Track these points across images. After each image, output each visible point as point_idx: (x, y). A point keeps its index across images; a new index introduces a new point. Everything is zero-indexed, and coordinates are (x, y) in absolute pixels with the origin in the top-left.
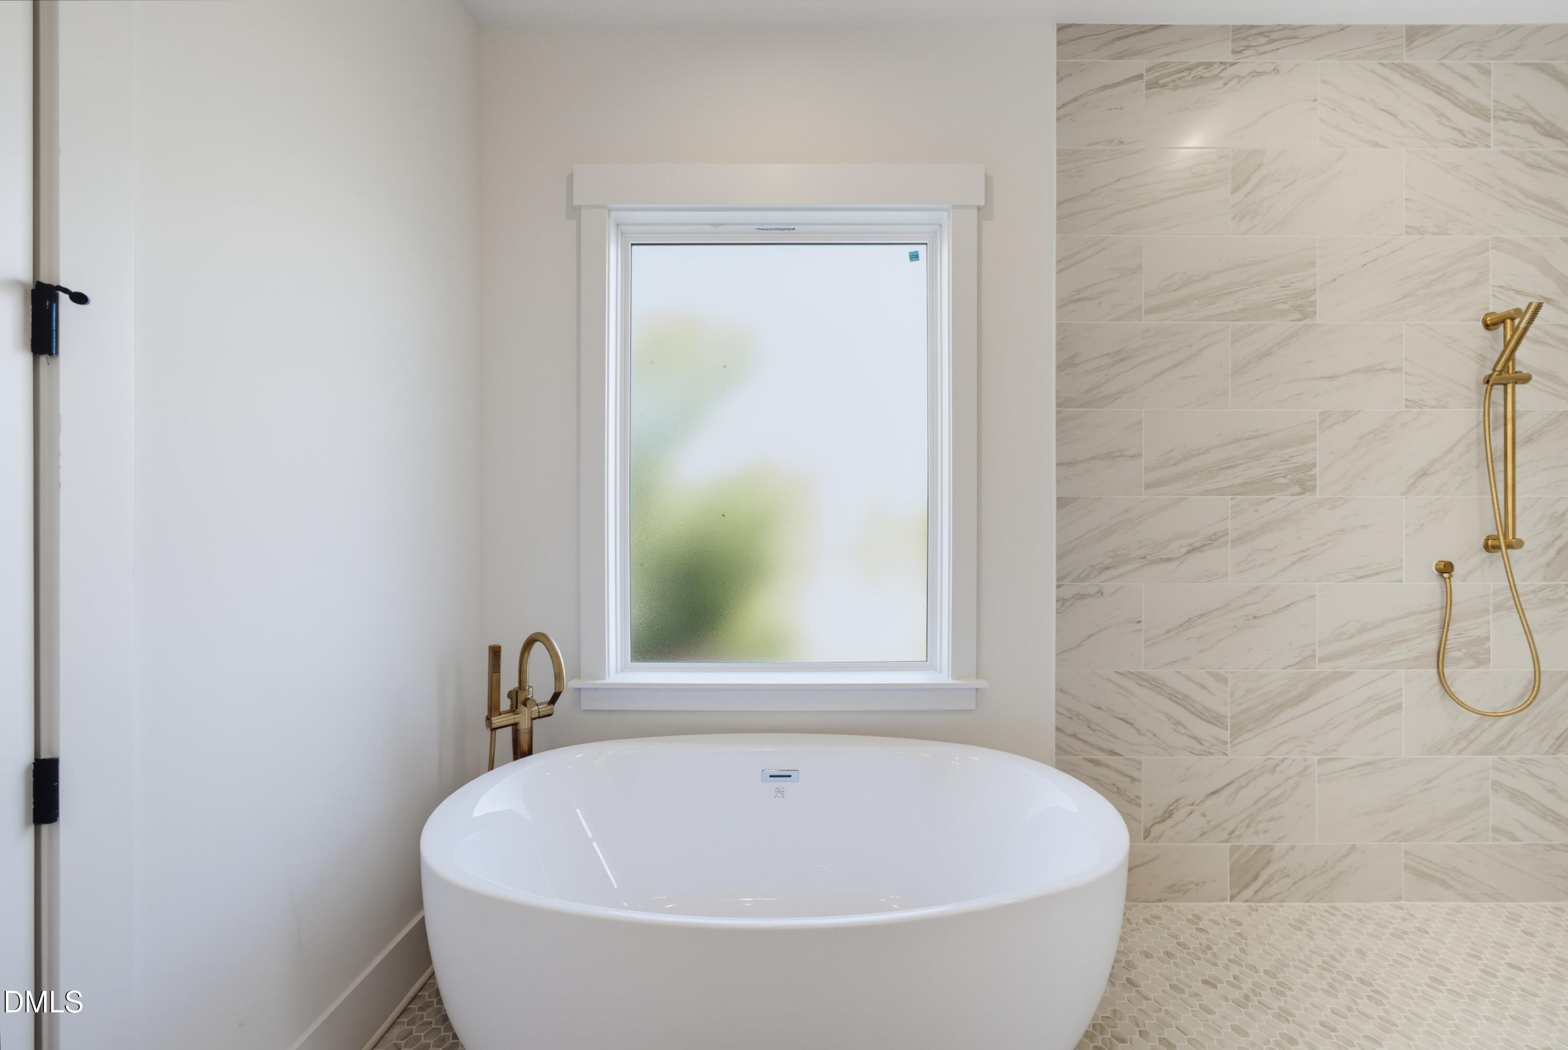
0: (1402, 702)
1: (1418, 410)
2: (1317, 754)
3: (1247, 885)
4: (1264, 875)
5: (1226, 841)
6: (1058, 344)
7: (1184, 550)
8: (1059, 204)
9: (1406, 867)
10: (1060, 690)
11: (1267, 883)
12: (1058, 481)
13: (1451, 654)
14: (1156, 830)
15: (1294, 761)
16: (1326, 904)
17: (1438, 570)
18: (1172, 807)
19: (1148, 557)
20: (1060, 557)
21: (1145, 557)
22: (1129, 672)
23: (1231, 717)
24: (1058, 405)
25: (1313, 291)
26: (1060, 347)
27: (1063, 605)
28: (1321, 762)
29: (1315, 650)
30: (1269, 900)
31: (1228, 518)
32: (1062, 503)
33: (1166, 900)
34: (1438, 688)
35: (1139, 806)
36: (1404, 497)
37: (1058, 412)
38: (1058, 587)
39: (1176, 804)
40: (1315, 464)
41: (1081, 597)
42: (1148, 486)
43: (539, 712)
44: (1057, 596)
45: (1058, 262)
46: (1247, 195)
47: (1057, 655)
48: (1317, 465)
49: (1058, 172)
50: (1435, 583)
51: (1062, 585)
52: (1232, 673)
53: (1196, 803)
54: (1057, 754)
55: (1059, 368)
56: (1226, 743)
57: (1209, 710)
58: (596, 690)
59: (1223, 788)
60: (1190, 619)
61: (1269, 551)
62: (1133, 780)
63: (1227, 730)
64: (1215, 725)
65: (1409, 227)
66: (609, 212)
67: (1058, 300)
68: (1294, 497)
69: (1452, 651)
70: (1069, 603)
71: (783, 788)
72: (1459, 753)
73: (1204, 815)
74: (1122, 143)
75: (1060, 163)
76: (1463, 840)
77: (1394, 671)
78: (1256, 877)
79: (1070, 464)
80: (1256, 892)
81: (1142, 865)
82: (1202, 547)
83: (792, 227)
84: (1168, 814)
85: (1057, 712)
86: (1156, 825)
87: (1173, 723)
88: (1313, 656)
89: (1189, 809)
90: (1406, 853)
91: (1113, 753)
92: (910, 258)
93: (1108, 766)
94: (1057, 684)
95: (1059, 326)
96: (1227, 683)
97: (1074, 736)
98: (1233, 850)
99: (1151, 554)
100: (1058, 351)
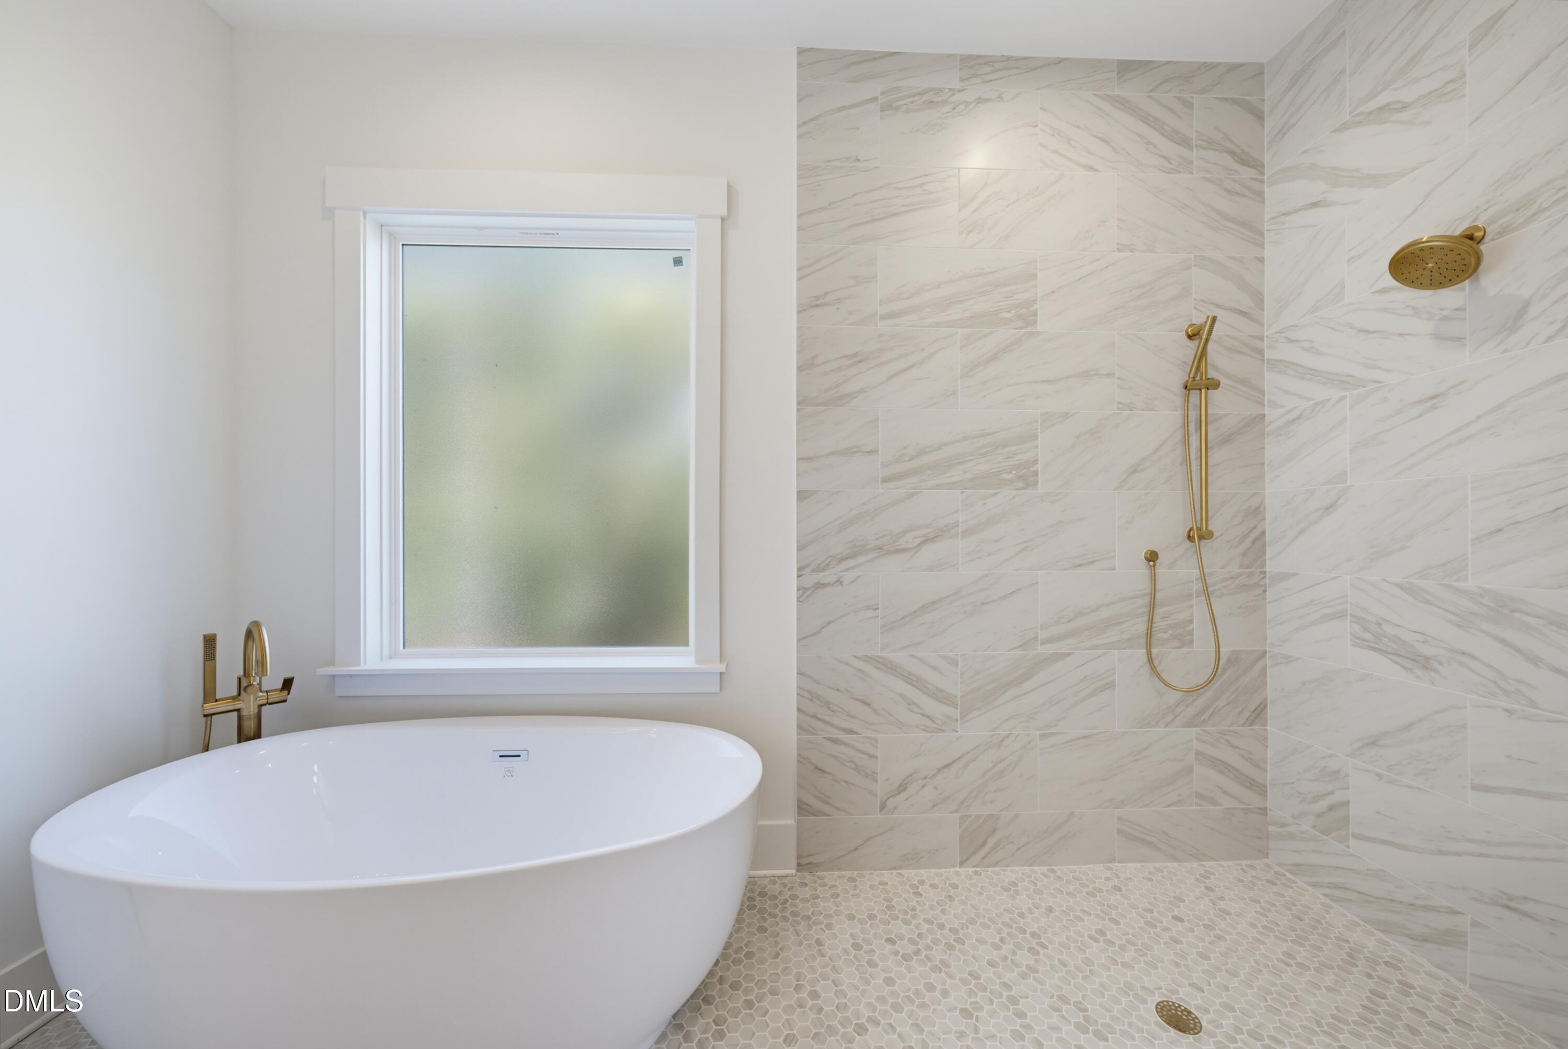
0: (1115, 680)
1: (1128, 412)
2: (1038, 730)
3: (974, 853)
4: (991, 842)
5: (956, 811)
6: (798, 346)
7: (918, 541)
8: (800, 216)
9: (1120, 832)
10: (800, 673)
11: (995, 848)
12: (798, 475)
13: (1159, 636)
14: (891, 803)
15: (1018, 736)
16: (1046, 868)
17: (1146, 559)
18: (906, 782)
19: (884, 548)
20: (800, 548)
21: (881, 548)
22: (866, 656)
23: (960, 697)
24: (799, 403)
25: (1035, 302)
26: (801, 348)
27: (803, 593)
28: (1043, 736)
29: (1038, 633)
30: (995, 865)
31: (958, 510)
32: (802, 495)
33: (900, 868)
34: (1146, 669)
35: (876, 781)
36: (1117, 491)
37: (798, 410)
38: (799, 576)
39: (910, 778)
40: (1037, 460)
41: (820, 586)
42: (886, 480)
43: (268, 699)
44: (798, 585)
45: (799, 269)
46: (974, 211)
47: (798, 641)
48: (1039, 462)
49: (798, 186)
50: (1143, 569)
51: (802, 575)
52: (962, 655)
53: (929, 777)
54: (798, 734)
55: (800, 369)
56: (957, 720)
57: (941, 691)
58: (351, 676)
59: (953, 762)
60: (924, 605)
61: (996, 541)
62: (871, 756)
63: (957, 709)
64: (945, 704)
65: (1121, 245)
66: (365, 214)
67: (798, 305)
68: (1019, 491)
69: (1158, 633)
70: (810, 592)
71: (513, 768)
72: (1167, 725)
73: (935, 788)
74: (858, 160)
75: (800, 177)
76: (1168, 806)
77: (1109, 652)
78: (984, 844)
79: (809, 459)
80: (984, 858)
81: (880, 835)
82: (935, 537)
83: (555, 232)
84: (902, 788)
85: (798, 694)
86: (890, 799)
87: (908, 703)
88: (1036, 638)
89: (922, 782)
90: (1119, 818)
91: (850, 731)
92: (674, 263)
93: (847, 745)
94: (798, 668)
95: (799, 329)
96: (957, 665)
97: (814, 717)
98: (963, 819)
99: (888, 545)
100: (799, 352)
